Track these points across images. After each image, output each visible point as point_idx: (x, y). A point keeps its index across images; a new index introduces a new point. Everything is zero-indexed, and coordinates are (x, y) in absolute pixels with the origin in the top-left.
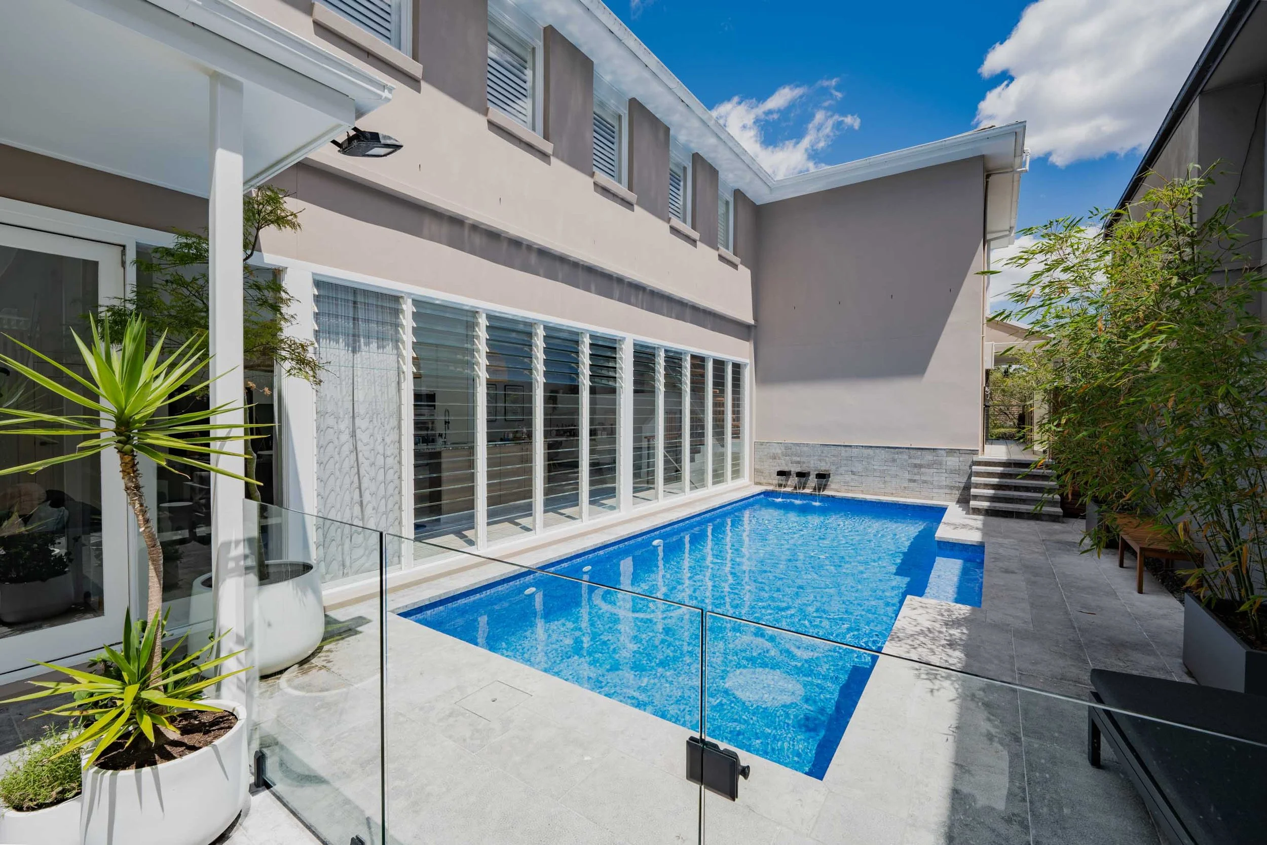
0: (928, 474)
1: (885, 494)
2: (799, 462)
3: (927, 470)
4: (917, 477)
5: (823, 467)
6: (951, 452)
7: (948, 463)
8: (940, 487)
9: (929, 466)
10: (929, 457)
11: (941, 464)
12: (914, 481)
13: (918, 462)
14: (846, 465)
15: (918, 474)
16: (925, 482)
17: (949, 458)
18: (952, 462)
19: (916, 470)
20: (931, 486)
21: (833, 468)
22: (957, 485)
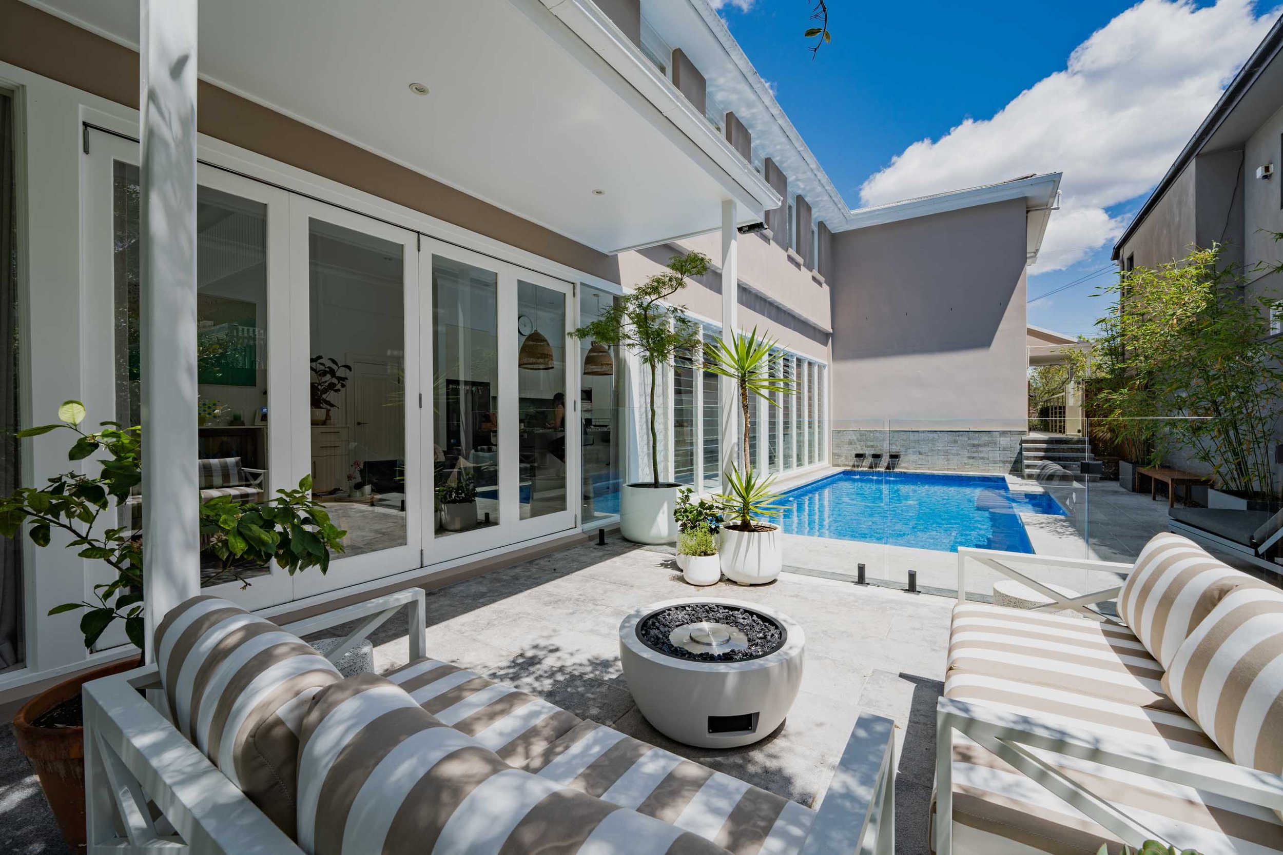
0: (985, 452)
1: (948, 469)
2: (872, 446)
3: (984, 449)
4: (975, 455)
5: (895, 449)
6: (1003, 433)
7: (1001, 443)
8: (995, 462)
9: (985, 445)
10: (985, 438)
11: (995, 444)
12: (973, 458)
13: (976, 442)
14: (914, 447)
15: (977, 452)
16: (983, 458)
17: (1002, 439)
18: (1004, 441)
19: (975, 449)
20: (988, 462)
21: (903, 450)
22: (1009, 459)
